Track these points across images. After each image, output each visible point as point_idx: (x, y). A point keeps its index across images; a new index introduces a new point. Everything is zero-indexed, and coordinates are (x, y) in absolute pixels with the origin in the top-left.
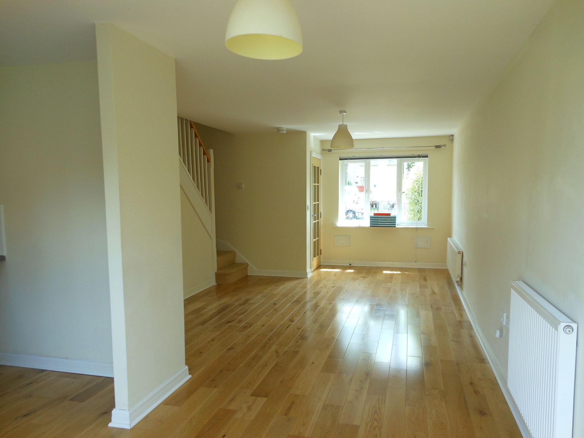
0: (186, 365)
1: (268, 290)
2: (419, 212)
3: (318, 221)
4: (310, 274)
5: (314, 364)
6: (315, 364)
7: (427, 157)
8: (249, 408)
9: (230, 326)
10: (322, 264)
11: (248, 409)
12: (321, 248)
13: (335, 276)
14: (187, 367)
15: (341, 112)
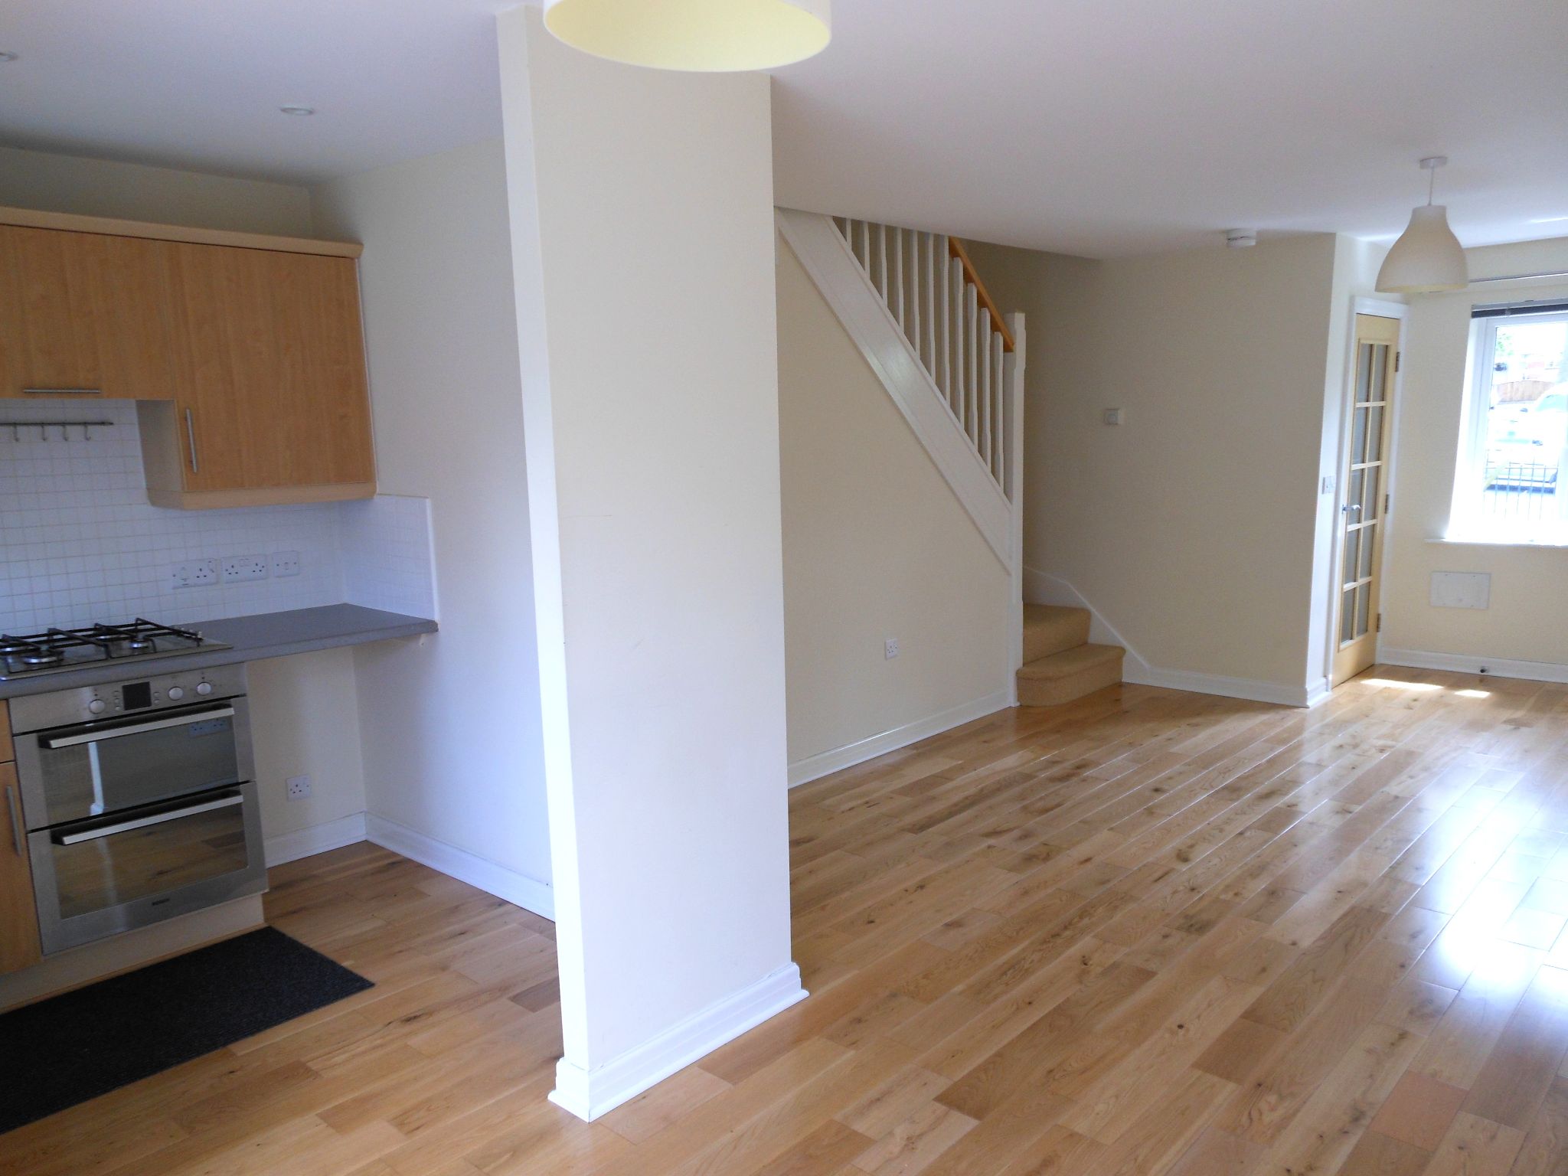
0: (794, 959)
1: (1159, 738)
3: (1371, 522)
4: (1318, 692)
5: (1181, 1032)
6: (1188, 1030)
8: (911, 1143)
9: (989, 847)
10: (1380, 659)
11: (906, 1145)
12: (1381, 611)
13: (1409, 708)
14: (795, 968)
15: (1424, 163)
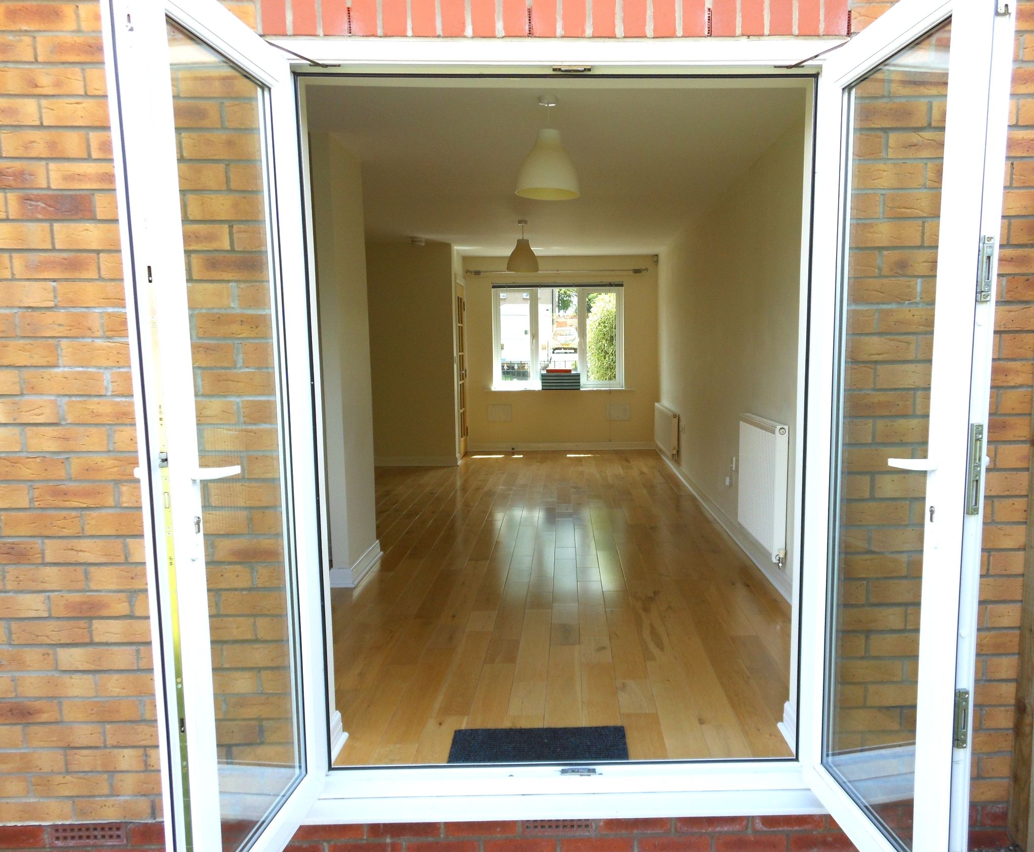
2: (611, 368)
3: (463, 382)
4: (459, 461)
7: (622, 285)
12: (467, 426)
13: (496, 465)
14: (378, 541)
15: (520, 222)
